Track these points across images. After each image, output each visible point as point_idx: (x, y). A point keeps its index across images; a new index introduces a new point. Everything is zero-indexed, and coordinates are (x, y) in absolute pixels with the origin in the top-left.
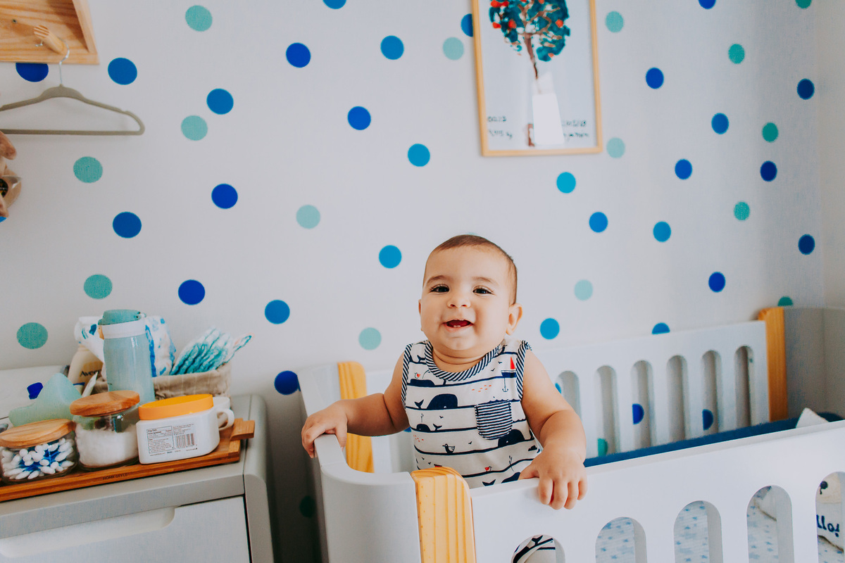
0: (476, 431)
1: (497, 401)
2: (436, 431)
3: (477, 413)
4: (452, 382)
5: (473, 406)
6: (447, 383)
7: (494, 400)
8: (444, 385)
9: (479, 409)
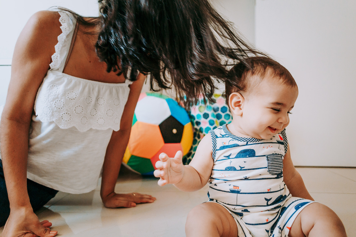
0: (267, 169)
1: (276, 154)
2: (241, 170)
3: (268, 159)
4: (252, 143)
5: (265, 156)
6: (249, 143)
7: (275, 153)
8: (247, 144)
9: (268, 157)
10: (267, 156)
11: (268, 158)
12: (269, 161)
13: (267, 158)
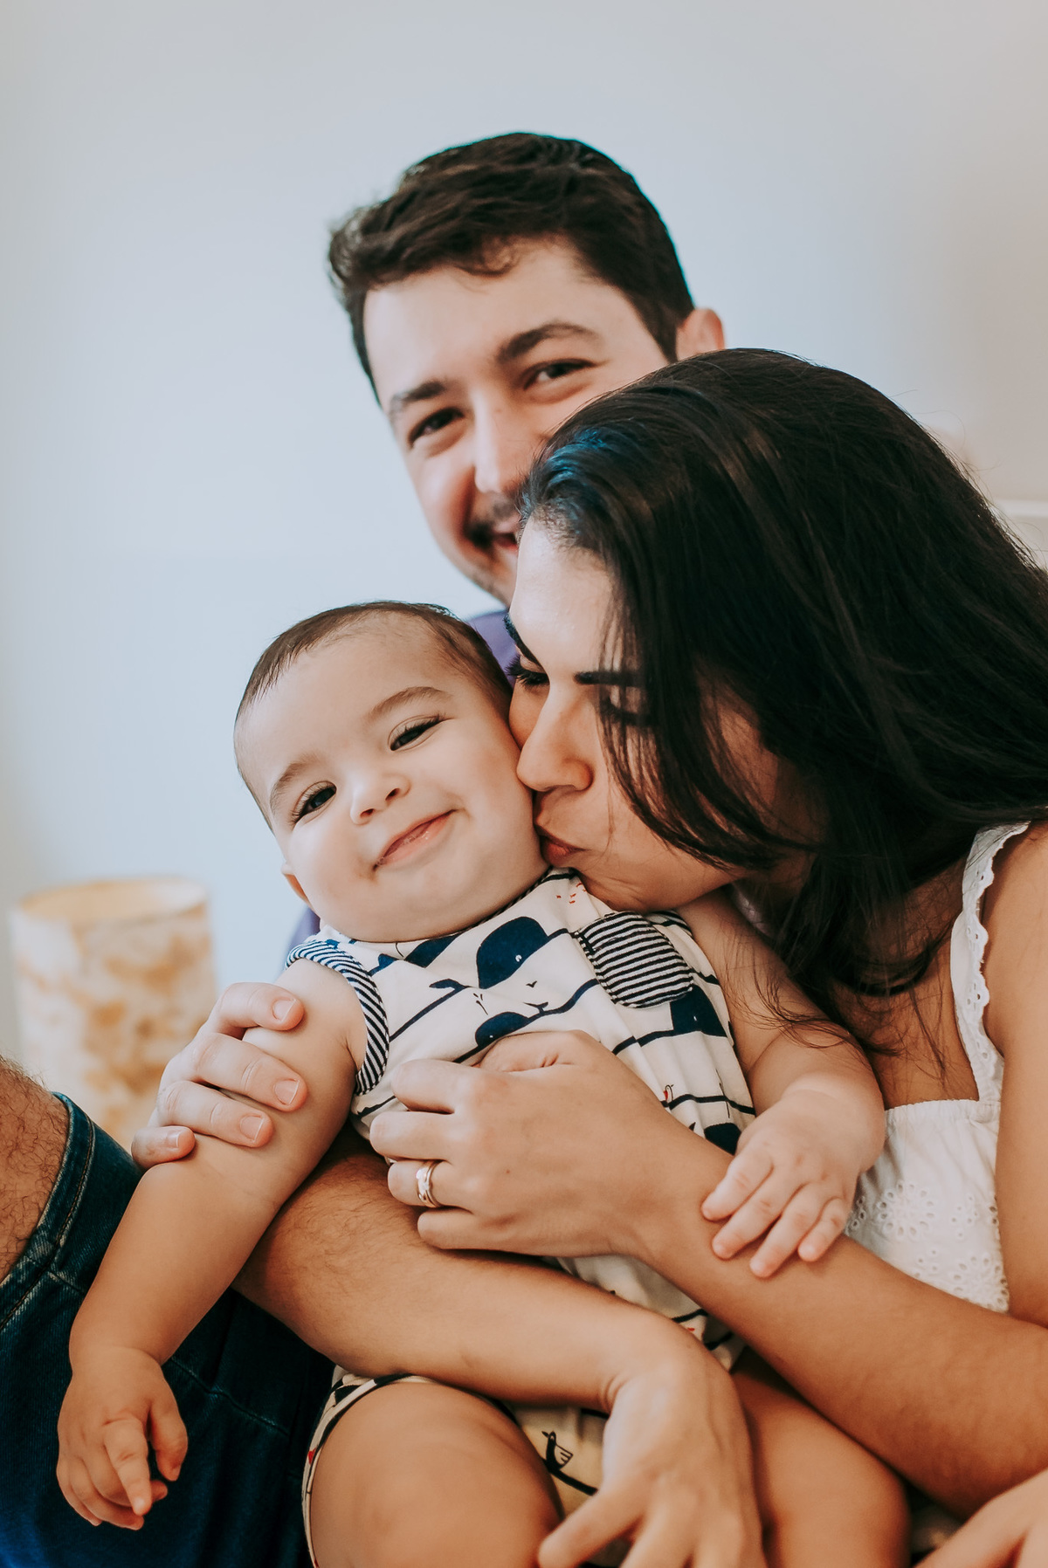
9: (586, 935)
10: (582, 935)
11: (591, 941)
12: (596, 956)
13: (584, 945)
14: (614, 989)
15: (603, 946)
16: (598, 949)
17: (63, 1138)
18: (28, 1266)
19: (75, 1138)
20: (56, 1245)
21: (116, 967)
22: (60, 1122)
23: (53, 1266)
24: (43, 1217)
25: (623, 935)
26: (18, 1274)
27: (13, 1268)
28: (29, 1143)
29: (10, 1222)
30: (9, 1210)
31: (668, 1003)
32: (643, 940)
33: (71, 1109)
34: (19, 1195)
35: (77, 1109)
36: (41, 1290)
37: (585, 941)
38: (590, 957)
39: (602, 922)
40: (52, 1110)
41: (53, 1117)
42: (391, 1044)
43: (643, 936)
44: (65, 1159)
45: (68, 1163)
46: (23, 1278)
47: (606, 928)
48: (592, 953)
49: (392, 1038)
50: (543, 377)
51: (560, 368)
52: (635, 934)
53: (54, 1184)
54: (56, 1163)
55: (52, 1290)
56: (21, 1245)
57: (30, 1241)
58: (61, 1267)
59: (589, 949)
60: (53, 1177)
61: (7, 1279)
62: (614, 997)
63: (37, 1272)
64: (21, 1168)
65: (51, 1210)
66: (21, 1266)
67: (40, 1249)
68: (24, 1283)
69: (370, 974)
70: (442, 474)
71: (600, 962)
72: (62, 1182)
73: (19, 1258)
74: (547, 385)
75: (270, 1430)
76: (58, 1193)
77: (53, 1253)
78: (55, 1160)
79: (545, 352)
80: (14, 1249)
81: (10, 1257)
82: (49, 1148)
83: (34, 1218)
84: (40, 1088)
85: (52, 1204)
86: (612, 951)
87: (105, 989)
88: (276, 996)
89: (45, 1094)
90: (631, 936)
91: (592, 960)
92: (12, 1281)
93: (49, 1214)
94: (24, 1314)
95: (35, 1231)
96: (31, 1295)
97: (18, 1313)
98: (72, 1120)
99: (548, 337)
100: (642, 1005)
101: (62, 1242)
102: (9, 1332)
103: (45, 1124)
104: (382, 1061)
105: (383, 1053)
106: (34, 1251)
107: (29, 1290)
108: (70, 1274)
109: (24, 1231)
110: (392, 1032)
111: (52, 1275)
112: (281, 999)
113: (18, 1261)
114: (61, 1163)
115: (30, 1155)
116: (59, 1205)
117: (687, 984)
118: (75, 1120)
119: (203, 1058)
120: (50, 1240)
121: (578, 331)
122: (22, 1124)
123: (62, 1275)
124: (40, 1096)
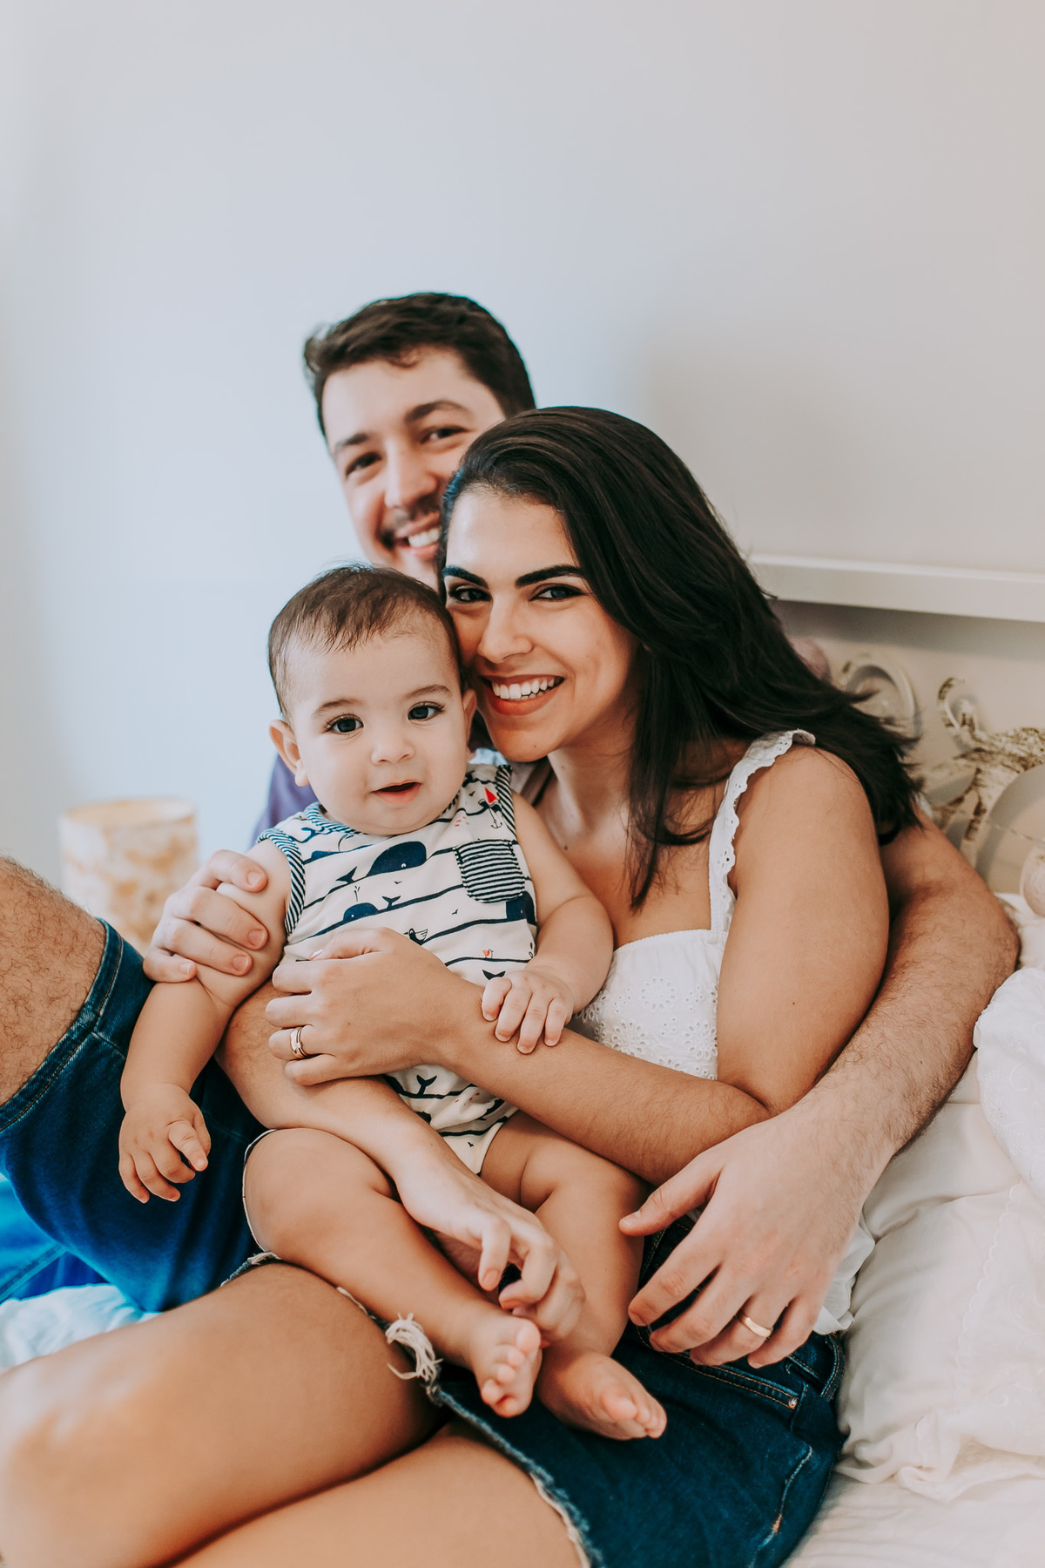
0: (462, 892)
2: (389, 908)
5: (450, 850)
9: (460, 851)
10: (457, 850)
11: (462, 855)
12: (464, 865)
13: (457, 857)
14: (471, 889)
15: (469, 860)
16: (466, 861)
17: (102, 946)
18: (79, 1028)
19: (110, 945)
20: (98, 1015)
21: (132, 856)
22: (100, 935)
23: (95, 1028)
24: (89, 996)
25: (484, 854)
26: (72, 1033)
27: (68, 1030)
28: (80, 948)
29: (67, 998)
30: (67, 991)
31: (505, 902)
32: (496, 859)
33: (107, 927)
34: (74, 982)
35: (111, 928)
36: (87, 1044)
37: (459, 854)
38: (460, 865)
39: (472, 843)
40: (95, 927)
41: (96, 932)
42: (304, 911)
43: (497, 857)
44: (103, 959)
45: (106, 961)
46: (75, 1036)
47: (473, 848)
48: (462, 863)
49: (305, 908)
50: (434, 436)
51: (445, 432)
52: (491, 855)
53: (96, 975)
54: (98, 962)
55: (95, 1044)
56: (74, 1015)
57: (79, 1013)
58: (101, 1029)
59: (460, 860)
60: (95, 971)
61: (65, 1037)
62: (470, 894)
63: (85, 1032)
64: (75, 964)
65: (94, 991)
66: (73, 1028)
67: (87, 1017)
68: (76, 1039)
69: (304, 863)
70: (364, 497)
71: (466, 869)
72: (101, 974)
73: (72, 1024)
74: (436, 442)
75: (237, 1139)
76: (99, 981)
77: (96, 1020)
78: (97, 959)
79: (436, 419)
80: (70, 1017)
81: (67, 1023)
82: (93, 951)
83: (84, 998)
84: (87, 914)
85: (95, 988)
86: (474, 864)
87: (124, 871)
88: (251, 867)
89: (90, 917)
90: (488, 855)
91: (460, 868)
92: (68, 1038)
93: (92, 995)
94: (76, 1060)
95: (84, 1006)
96: (80, 1048)
97: (71, 1059)
98: (108, 935)
99: (438, 409)
100: (487, 901)
101: (101, 1013)
102: (66, 1072)
103: (91, 936)
104: (296, 920)
105: (298, 915)
106: (83, 1018)
107: (80, 1044)
108: (107, 1033)
109: (77, 1006)
110: (305, 905)
111: (95, 1035)
112: (254, 871)
113: (72, 1025)
114: (101, 961)
115: (82, 956)
116: (99, 989)
117: (520, 891)
118: (110, 935)
119: (198, 905)
120: (93, 1011)
121: (457, 407)
122: (76, 935)
123: (101, 1034)
124: (88, 918)
